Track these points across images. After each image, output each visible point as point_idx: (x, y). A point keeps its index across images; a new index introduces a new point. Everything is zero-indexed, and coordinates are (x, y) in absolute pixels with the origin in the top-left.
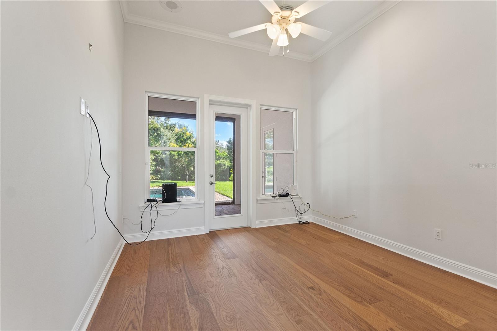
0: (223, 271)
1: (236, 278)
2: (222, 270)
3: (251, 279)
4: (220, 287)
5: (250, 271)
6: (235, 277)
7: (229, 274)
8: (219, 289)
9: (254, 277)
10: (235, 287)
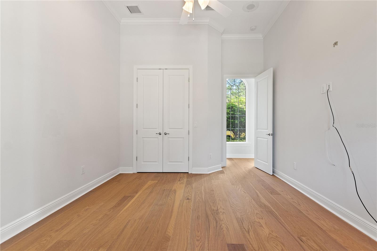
0: (248, 226)
1: (236, 216)
2: (249, 228)
3: (224, 212)
4: (250, 212)
5: (222, 220)
6: (237, 218)
7: (242, 221)
8: (251, 211)
9: (221, 214)
10: (238, 210)
